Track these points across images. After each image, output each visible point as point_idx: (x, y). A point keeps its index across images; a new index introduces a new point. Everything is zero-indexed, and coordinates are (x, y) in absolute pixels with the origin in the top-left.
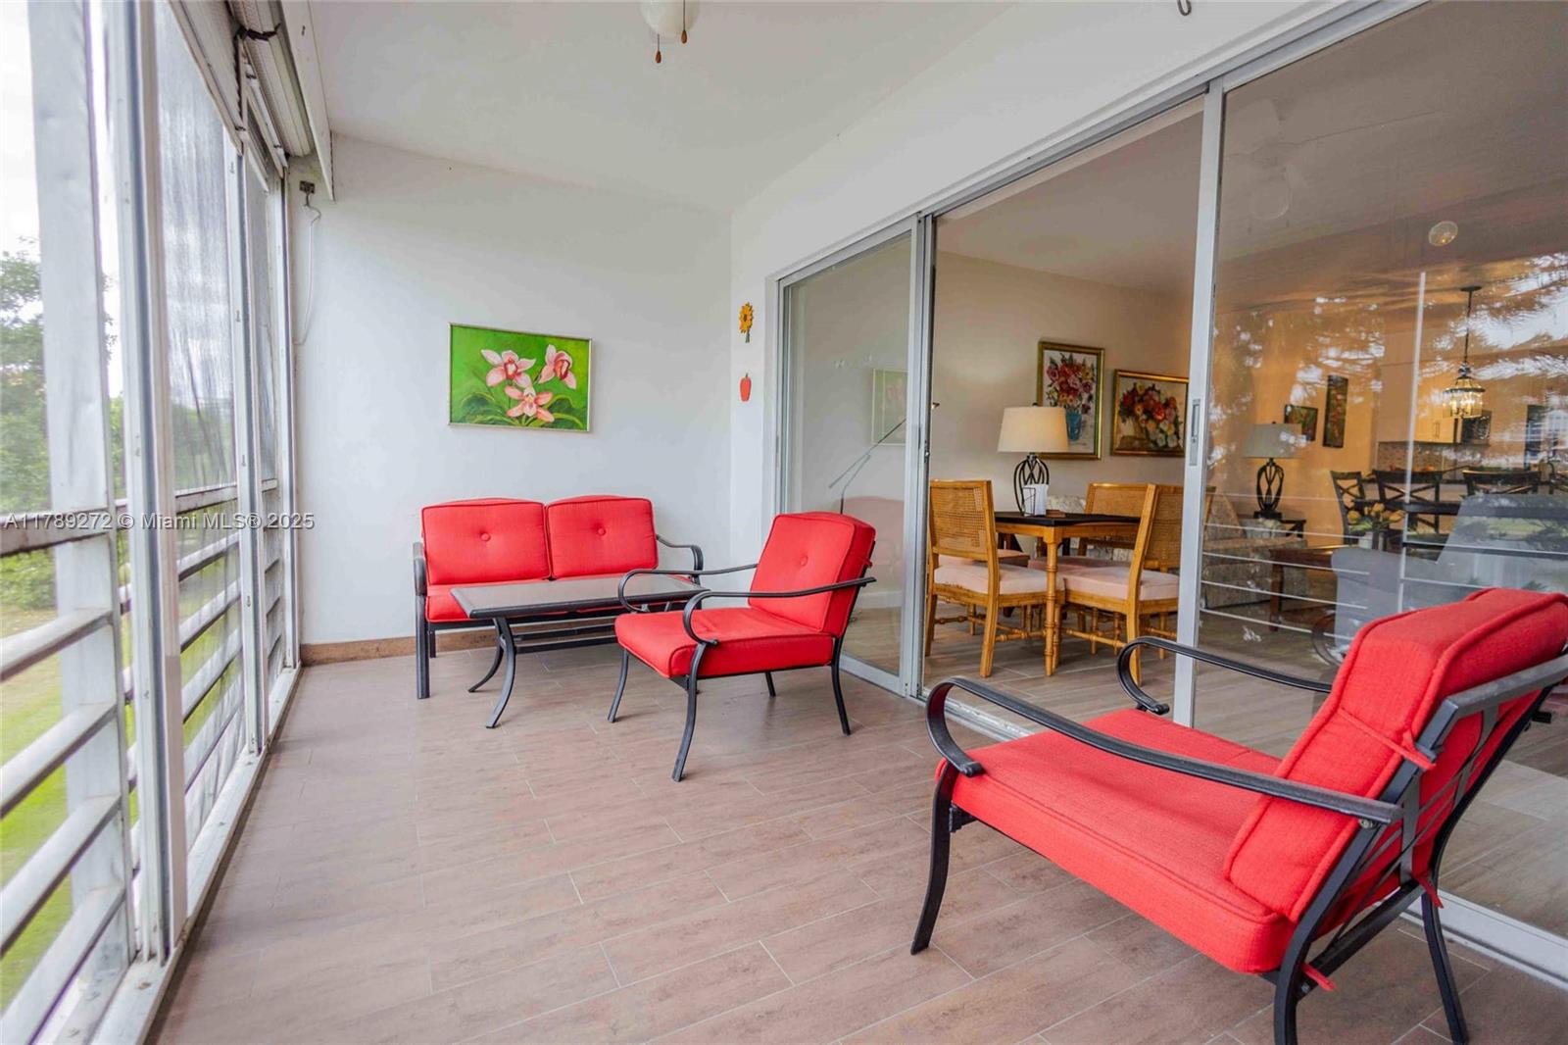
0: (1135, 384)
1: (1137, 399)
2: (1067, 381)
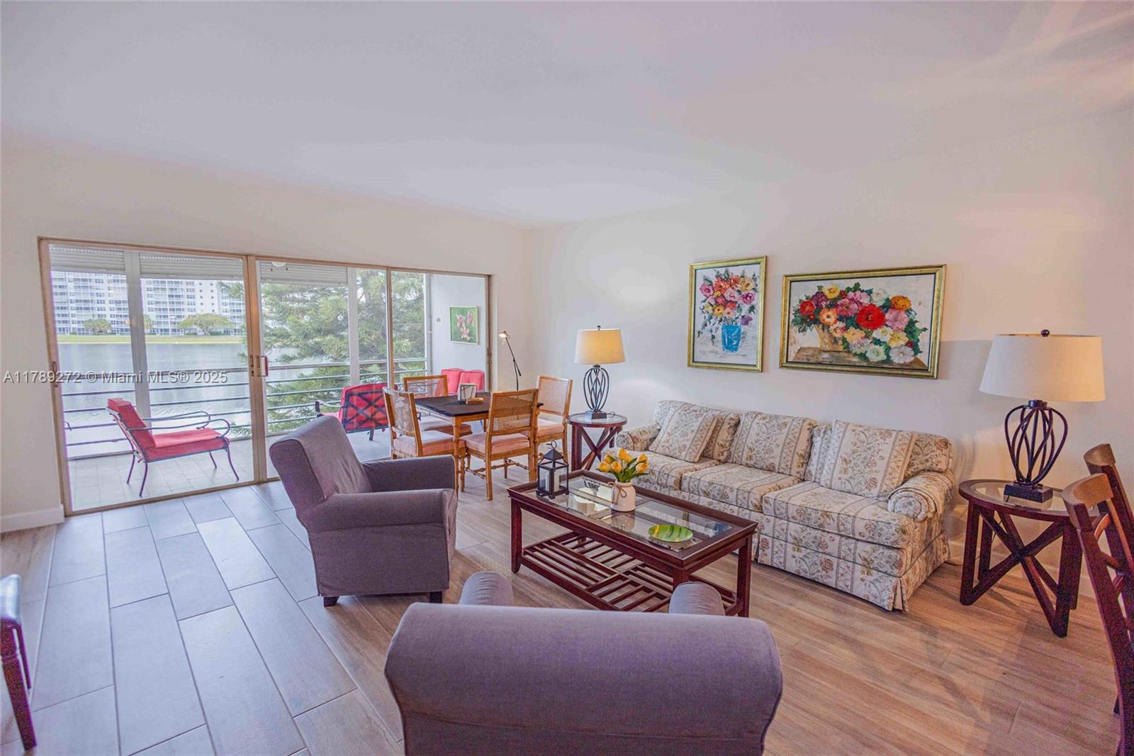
0: (820, 288)
2: (722, 295)
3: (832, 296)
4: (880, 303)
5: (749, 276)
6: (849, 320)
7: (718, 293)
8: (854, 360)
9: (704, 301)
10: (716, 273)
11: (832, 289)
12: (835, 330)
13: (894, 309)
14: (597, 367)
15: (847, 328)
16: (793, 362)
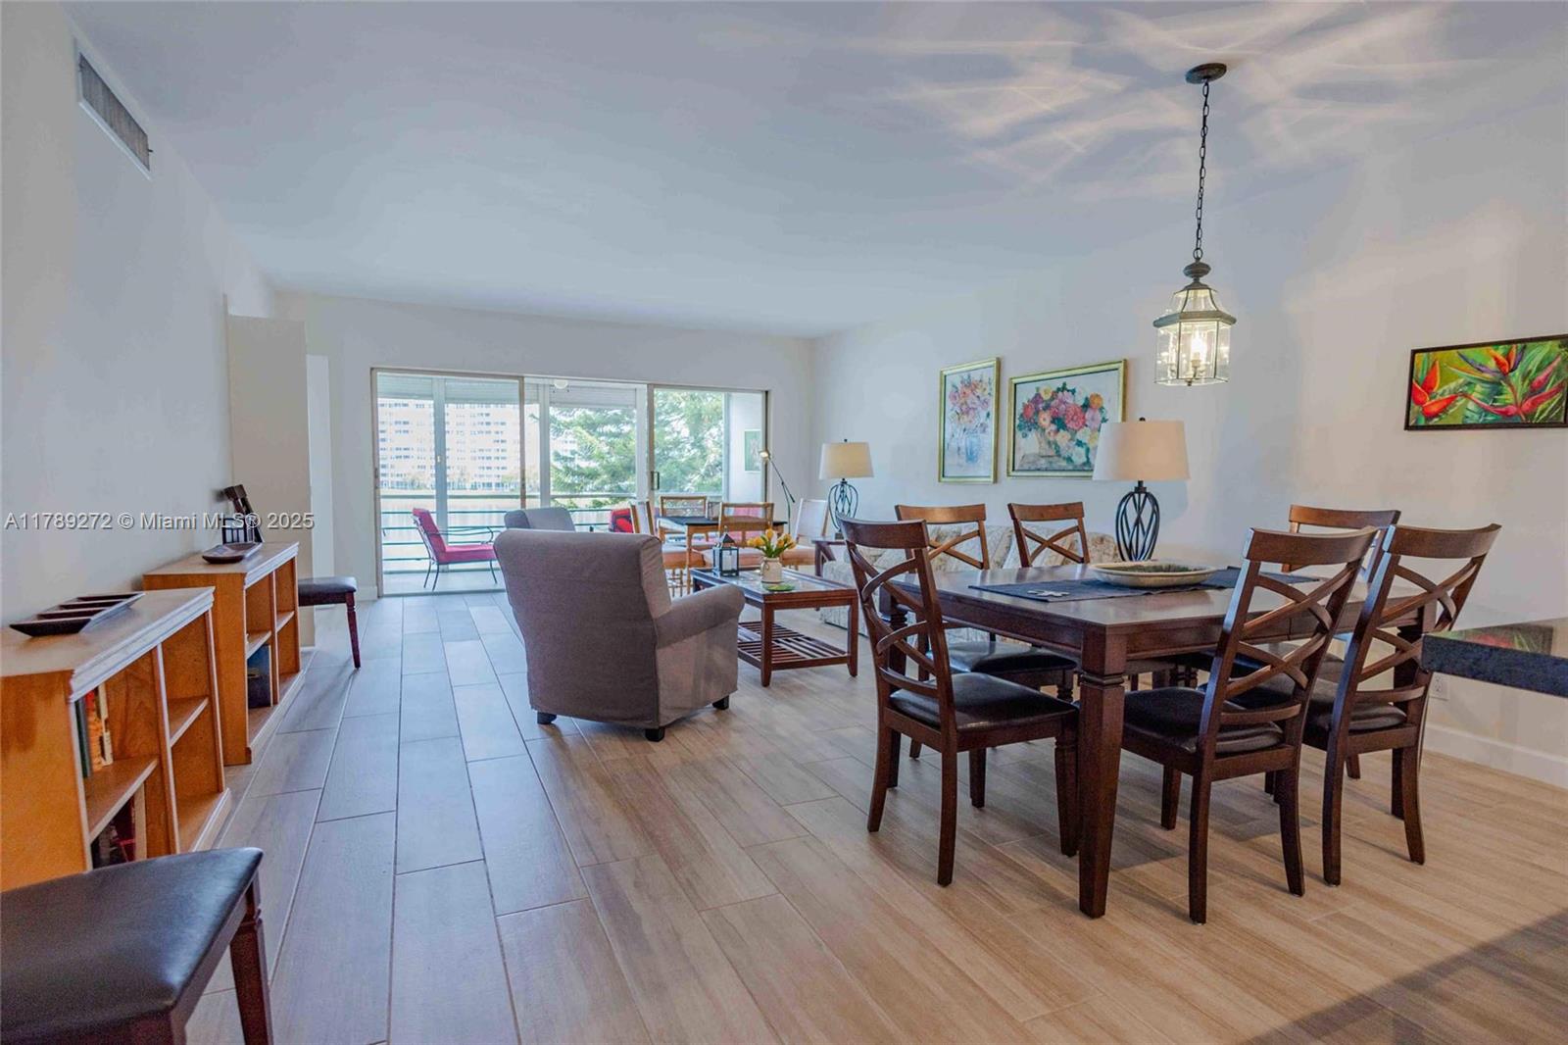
0: (1038, 389)
2: (966, 403)
3: (1046, 397)
4: (1081, 402)
5: (986, 380)
6: (1059, 422)
7: (962, 401)
8: (1064, 464)
9: (952, 410)
10: (961, 379)
11: (1047, 390)
12: (1049, 433)
13: (1091, 407)
14: (844, 483)
15: (1058, 431)
16: (1019, 470)
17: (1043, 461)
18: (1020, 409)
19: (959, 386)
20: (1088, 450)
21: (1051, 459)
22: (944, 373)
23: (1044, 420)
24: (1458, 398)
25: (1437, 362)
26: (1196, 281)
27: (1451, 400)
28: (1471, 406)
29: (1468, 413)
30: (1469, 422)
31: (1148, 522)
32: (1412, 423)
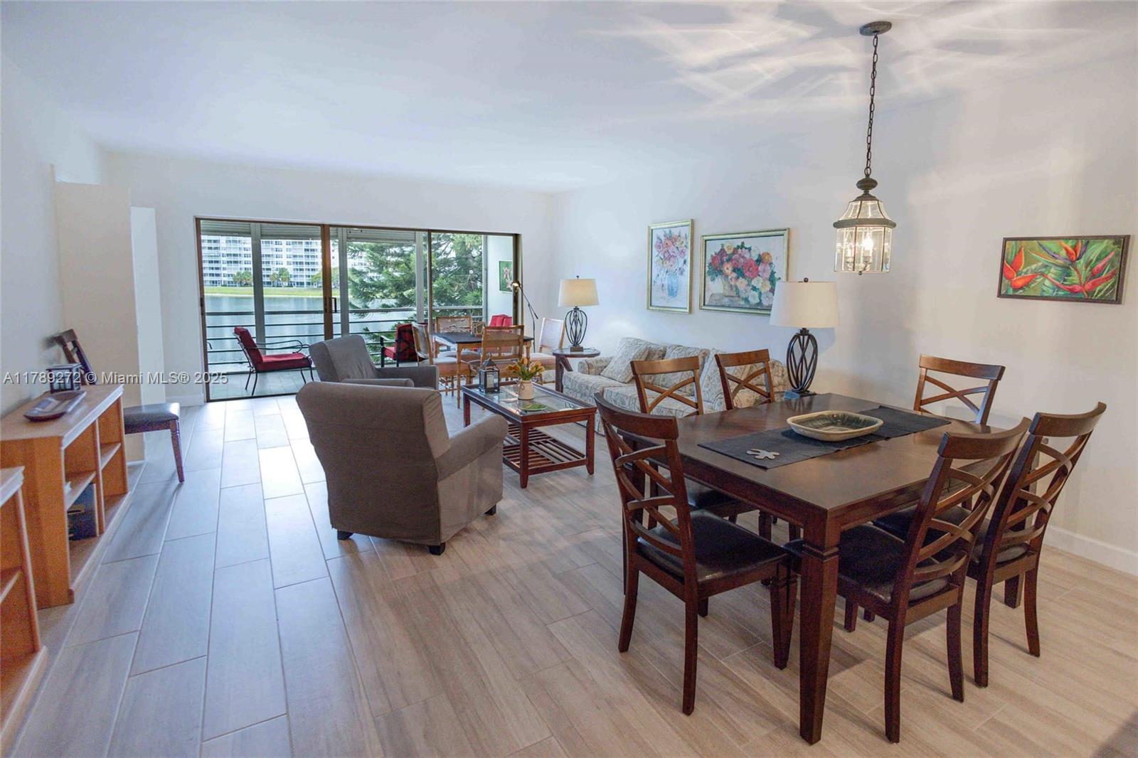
0: (723, 245)
1: (725, 258)
2: (668, 251)
3: (729, 252)
4: (756, 258)
5: (683, 235)
6: (739, 271)
7: (665, 250)
8: (742, 303)
9: (657, 256)
10: (663, 233)
11: (730, 245)
12: (731, 279)
13: (763, 262)
14: (576, 309)
15: (738, 278)
16: (707, 306)
17: (726, 300)
18: (709, 258)
19: (663, 238)
20: (760, 294)
21: (732, 298)
22: (652, 228)
23: (728, 269)
24: (1038, 276)
25: (1023, 249)
26: (866, 193)
27: (1033, 278)
28: (1047, 283)
29: (1045, 288)
30: (1046, 295)
31: (811, 358)
32: (1003, 292)
